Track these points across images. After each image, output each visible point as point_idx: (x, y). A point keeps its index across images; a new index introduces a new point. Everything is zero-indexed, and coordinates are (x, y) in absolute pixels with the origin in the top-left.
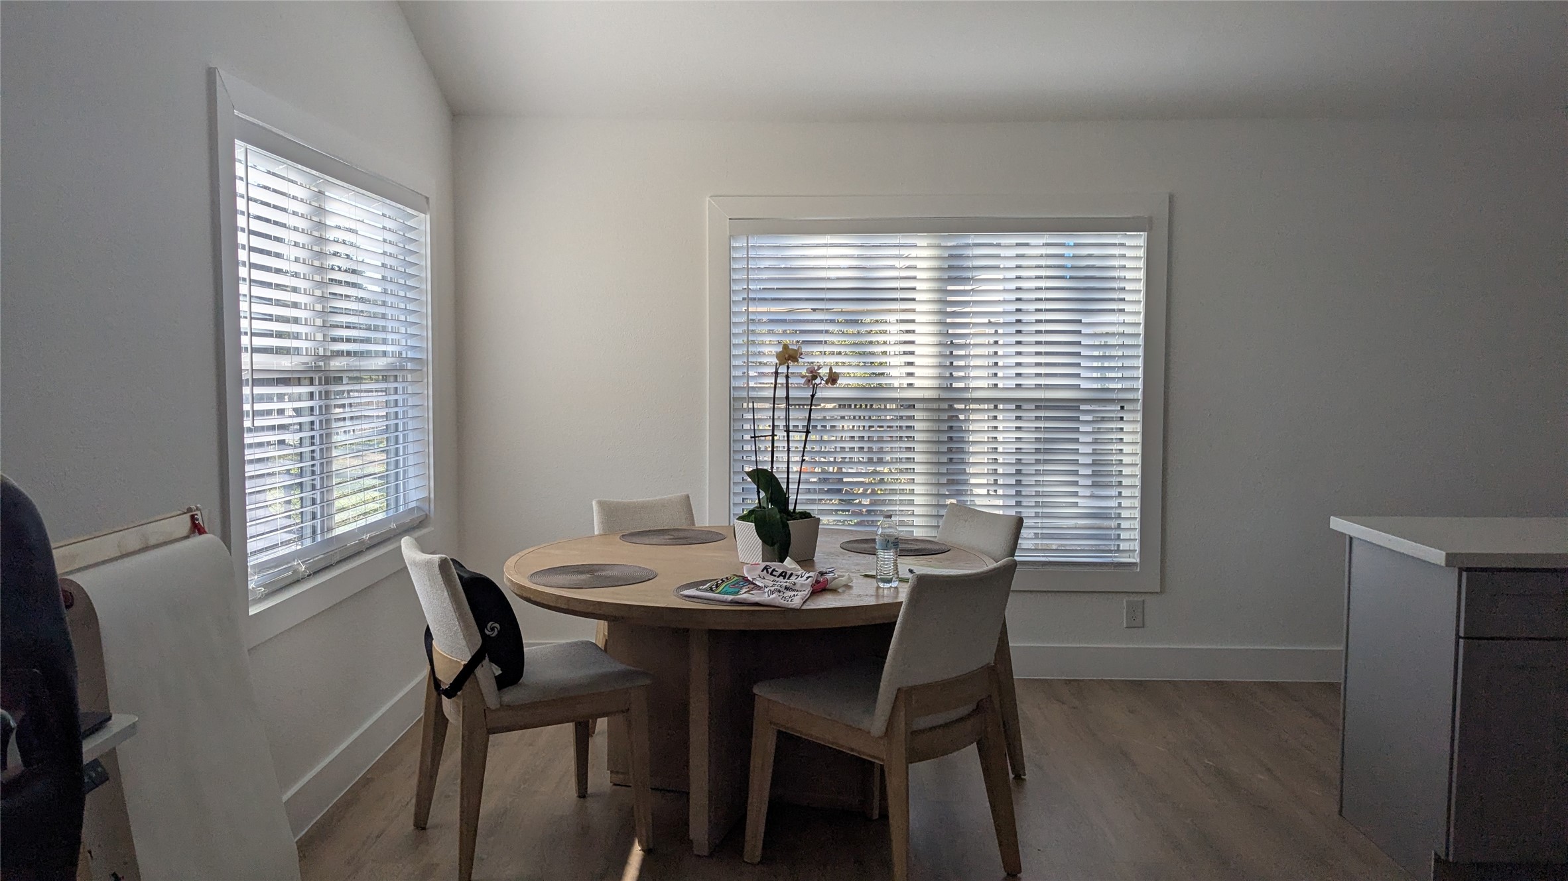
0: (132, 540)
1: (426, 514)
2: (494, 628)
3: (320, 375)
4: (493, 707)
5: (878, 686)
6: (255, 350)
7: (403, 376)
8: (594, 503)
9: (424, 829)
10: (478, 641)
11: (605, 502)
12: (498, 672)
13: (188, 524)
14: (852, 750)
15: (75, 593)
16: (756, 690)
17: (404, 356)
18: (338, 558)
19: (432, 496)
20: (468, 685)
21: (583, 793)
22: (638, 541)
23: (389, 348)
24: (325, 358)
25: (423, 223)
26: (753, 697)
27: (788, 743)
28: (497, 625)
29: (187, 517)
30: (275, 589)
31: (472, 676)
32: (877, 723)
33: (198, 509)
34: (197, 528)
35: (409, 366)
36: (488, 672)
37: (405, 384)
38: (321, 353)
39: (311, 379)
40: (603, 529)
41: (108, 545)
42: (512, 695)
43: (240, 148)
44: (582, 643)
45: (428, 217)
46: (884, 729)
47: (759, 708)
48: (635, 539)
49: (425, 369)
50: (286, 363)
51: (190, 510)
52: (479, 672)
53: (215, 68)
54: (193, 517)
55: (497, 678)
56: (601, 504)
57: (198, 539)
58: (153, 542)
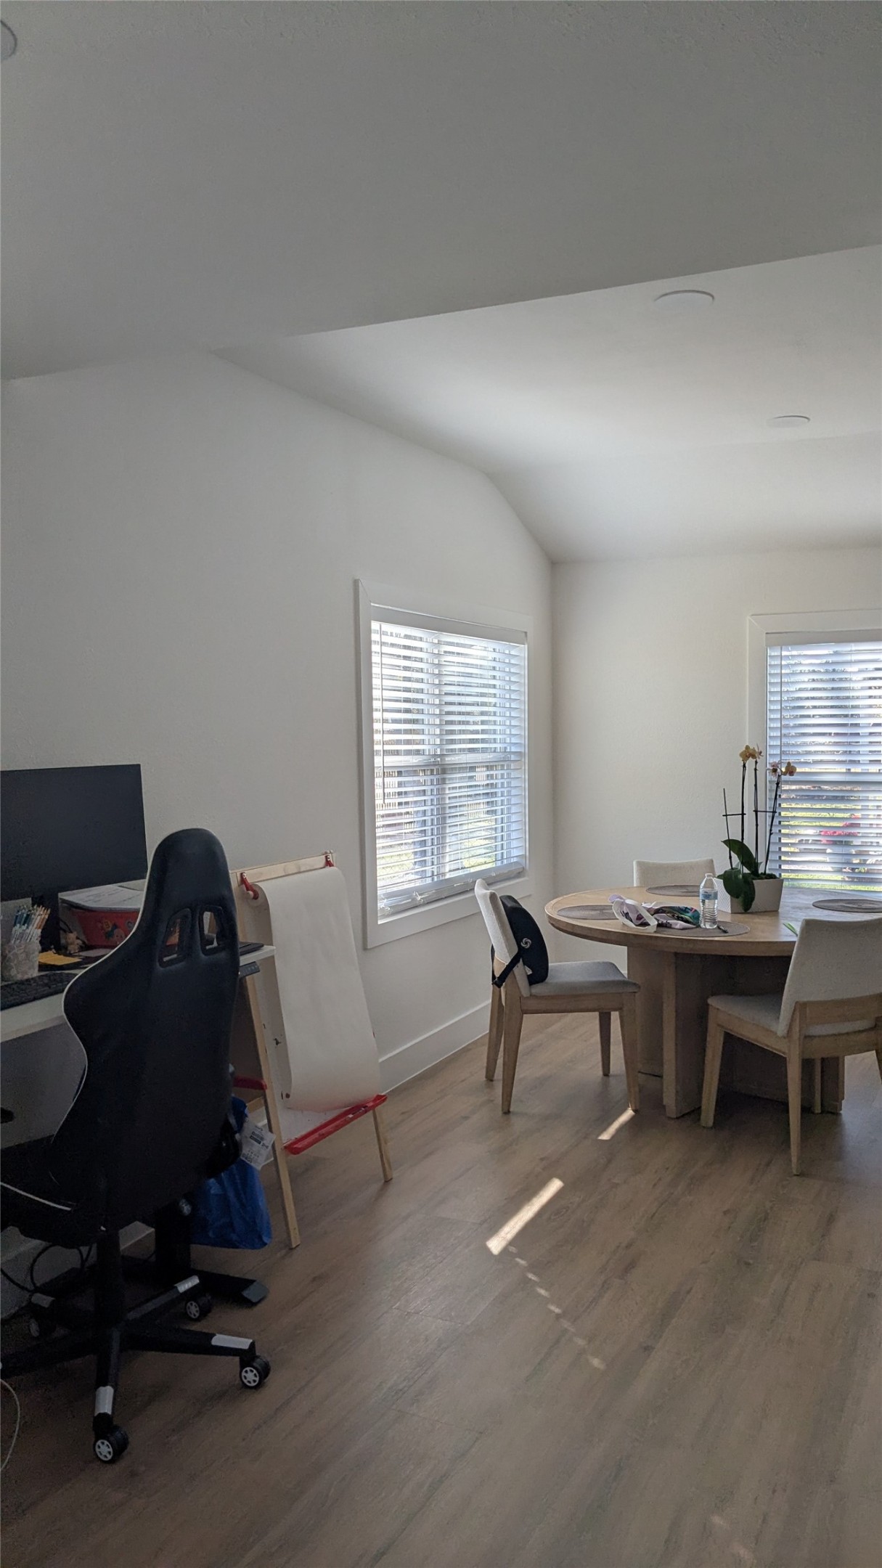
0: (291, 867)
1: (523, 868)
2: (527, 943)
3: (437, 767)
4: (525, 996)
5: (781, 999)
6: (386, 753)
7: (508, 765)
8: (634, 863)
9: (492, 1081)
10: (516, 950)
11: (644, 862)
12: (530, 972)
13: (324, 861)
14: (768, 1046)
15: (259, 892)
16: (710, 1001)
17: (508, 750)
18: (446, 895)
19: (528, 854)
20: (508, 980)
21: (606, 1073)
22: (661, 893)
23: (497, 746)
24: (442, 756)
25: (520, 652)
26: (708, 1005)
27: (732, 1043)
28: (529, 941)
29: (324, 857)
30: (397, 910)
31: (512, 972)
32: (781, 1027)
33: (330, 853)
34: (328, 864)
35: (513, 757)
36: (521, 971)
37: (508, 771)
38: (439, 753)
39: (432, 771)
40: (640, 883)
41: (278, 869)
42: (538, 989)
43: (375, 625)
44: (604, 963)
45: (526, 646)
46: (786, 1031)
47: (712, 1014)
48: (657, 892)
49: (523, 760)
50: (413, 760)
51: (326, 853)
52: (516, 970)
53: (359, 580)
54: (326, 857)
55: (529, 977)
56: (639, 864)
57: (328, 869)
58: (302, 870)
